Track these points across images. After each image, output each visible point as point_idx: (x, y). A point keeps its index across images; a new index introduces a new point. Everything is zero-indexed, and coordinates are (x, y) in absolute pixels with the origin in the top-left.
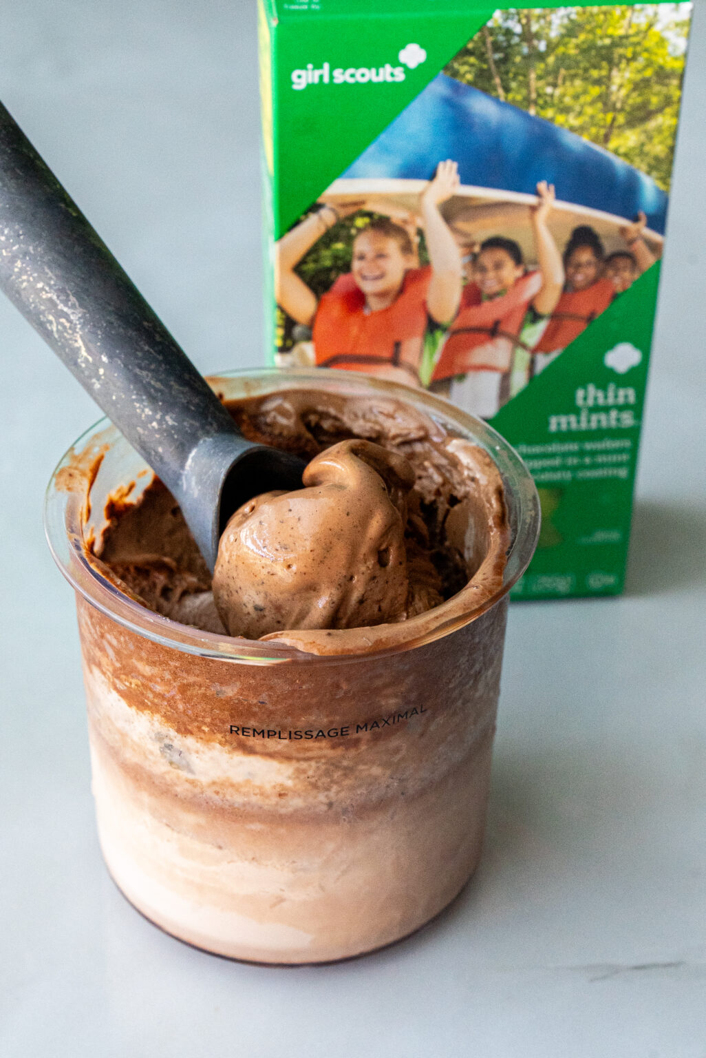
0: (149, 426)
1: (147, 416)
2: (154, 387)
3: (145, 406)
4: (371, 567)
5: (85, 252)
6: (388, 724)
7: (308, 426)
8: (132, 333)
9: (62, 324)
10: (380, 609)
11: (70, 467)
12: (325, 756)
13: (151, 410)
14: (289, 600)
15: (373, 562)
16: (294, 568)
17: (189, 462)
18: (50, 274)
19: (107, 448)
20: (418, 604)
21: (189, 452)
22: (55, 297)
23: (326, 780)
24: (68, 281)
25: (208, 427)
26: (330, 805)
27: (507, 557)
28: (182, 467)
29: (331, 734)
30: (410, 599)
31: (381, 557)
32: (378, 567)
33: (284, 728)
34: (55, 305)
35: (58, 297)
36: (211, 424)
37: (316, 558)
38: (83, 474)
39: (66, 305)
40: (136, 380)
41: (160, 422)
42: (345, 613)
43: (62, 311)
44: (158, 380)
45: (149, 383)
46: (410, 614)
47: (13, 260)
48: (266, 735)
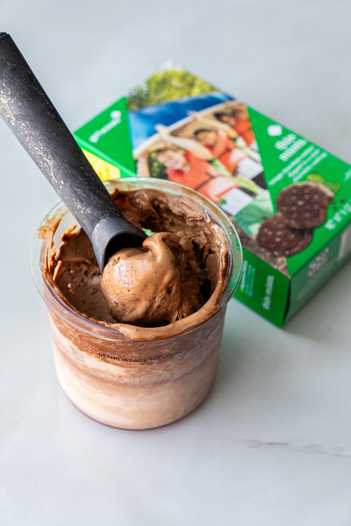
0: (80, 212)
1: (79, 208)
2: (82, 196)
3: (78, 204)
4: (164, 294)
5: (57, 135)
6: (165, 358)
7: (154, 206)
8: (74, 172)
9: (45, 166)
10: (166, 310)
11: (45, 226)
12: (138, 367)
13: (81, 206)
14: (128, 303)
15: (164, 292)
16: (130, 292)
17: (96, 229)
18: (41, 145)
19: (63, 215)
20: (184, 308)
21: (96, 225)
22: (42, 154)
23: (139, 375)
24: (48, 148)
25: (105, 215)
26: (141, 382)
27: (222, 294)
28: (93, 230)
29: (140, 361)
30: (181, 305)
31: (169, 290)
32: (167, 294)
33: (121, 357)
34: (42, 157)
35: (44, 154)
36: (106, 213)
37: (140, 289)
38: (51, 230)
39: (47, 158)
40: (75, 192)
41: (84, 211)
42: (151, 310)
43: (45, 160)
44: (84, 193)
45: (80, 194)
46: (180, 312)
47: (25, 136)
48: (113, 358)
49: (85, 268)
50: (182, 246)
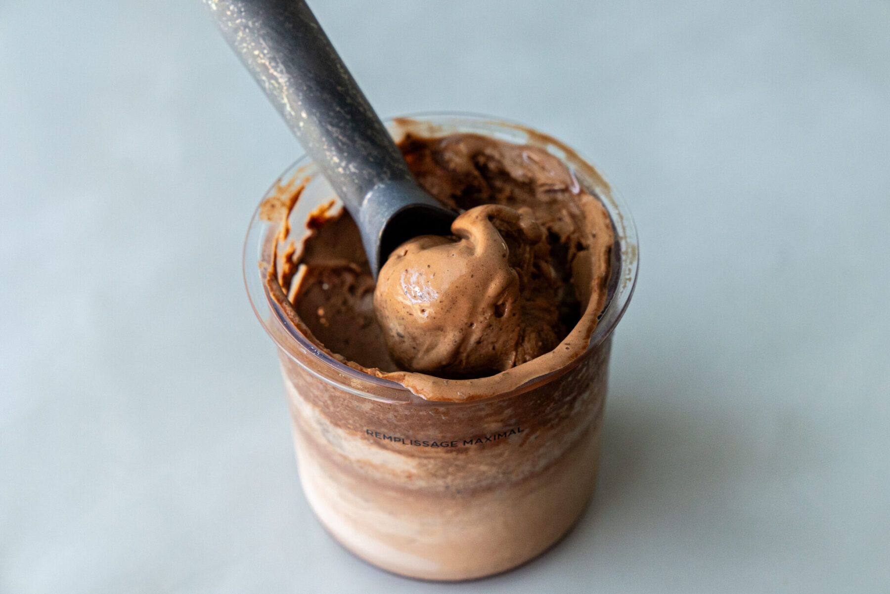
0: (336, 170)
1: (335, 163)
2: (341, 141)
3: (334, 155)
4: (488, 318)
5: (294, 27)
6: (491, 441)
7: (477, 165)
8: (326, 96)
9: (272, 84)
10: (494, 348)
11: (274, 198)
12: (440, 457)
13: (338, 158)
14: (422, 334)
15: (490, 314)
16: (426, 314)
17: (365, 202)
18: (264, 45)
19: (308, 180)
20: (527, 346)
21: (366, 194)
22: (267, 63)
23: (442, 472)
24: (278, 51)
25: (383, 176)
26: (447, 487)
27: (598, 320)
28: (360, 204)
29: (443, 444)
30: (521, 341)
31: (497, 310)
32: (493, 318)
33: (408, 437)
34: (267, 69)
35: (270, 63)
36: (385, 173)
37: (444, 308)
38: (283, 204)
39: (276, 70)
40: (328, 133)
41: (345, 168)
42: (465, 349)
43: (272, 74)
44: (345, 136)
45: (337, 138)
46: (518, 353)
47: (236, 31)
48: (393, 439)
49: (349, 279)
50: (525, 231)
